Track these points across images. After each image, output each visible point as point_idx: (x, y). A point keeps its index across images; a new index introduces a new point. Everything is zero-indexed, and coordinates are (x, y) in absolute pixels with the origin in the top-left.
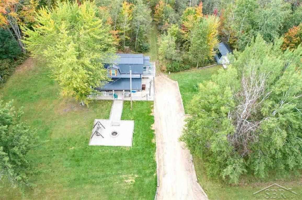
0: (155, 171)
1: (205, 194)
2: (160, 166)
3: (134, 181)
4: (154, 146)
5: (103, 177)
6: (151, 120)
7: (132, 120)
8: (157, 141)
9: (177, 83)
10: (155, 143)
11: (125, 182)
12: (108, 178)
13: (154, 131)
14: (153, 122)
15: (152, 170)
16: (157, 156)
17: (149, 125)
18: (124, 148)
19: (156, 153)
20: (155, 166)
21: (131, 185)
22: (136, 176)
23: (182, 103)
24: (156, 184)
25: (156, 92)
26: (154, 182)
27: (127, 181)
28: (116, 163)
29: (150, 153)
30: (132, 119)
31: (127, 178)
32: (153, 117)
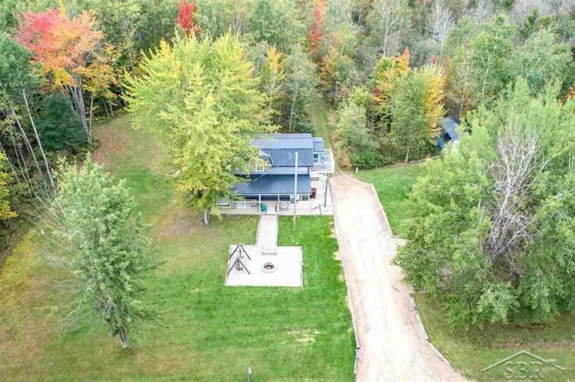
0: (350, 325)
1: (445, 359)
2: (358, 318)
3: (313, 340)
4: (343, 285)
5: (257, 333)
6: (333, 246)
7: (298, 246)
8: (348, 277)
9: (373, 186)
10: (345, 281)
11: (299, 343)
12: (266, 337)
13: (339, 262)
14: (336, 248)
15: (345, 324)
16: (350, 301)
17: (330, 253)
18: (289, 290)
19: (348, 297)
20: (348, 316)
21: (309, 346)
22: (317, 332)
23: (386, 219)
24: (354, 344)
25: (336, 202)
26: (350, 342)
27: (300, 341)
28: (278, 313)
29: (336, 298)
30: (297, 244)
31: (300, 336)
32: (336, 240)
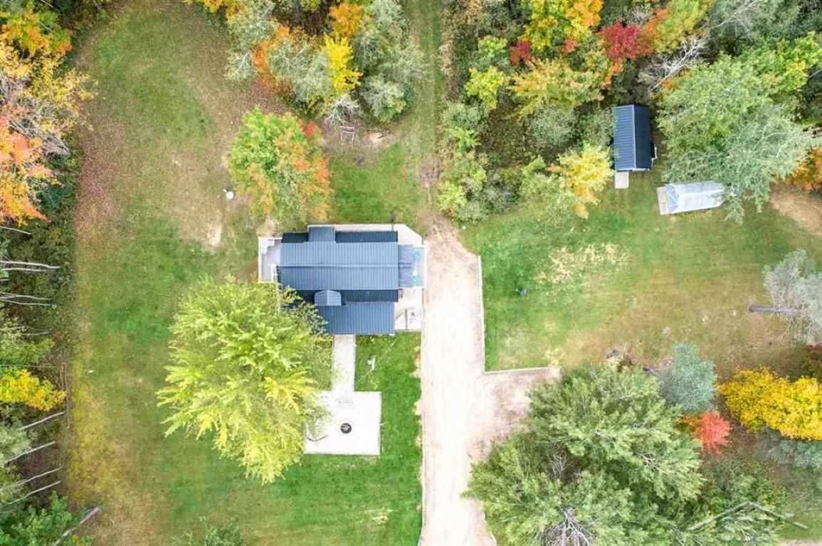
0: (420, 501)
1: (493, 537)
2: (427, 494)
3: (386, 518)
4: (418, 452)
5: (338, 513)
6: (414, 389)
7: (377, 390)
8: (426, 441)
9: (480, 262)
10: (422, 445)
11: (373, 521)
12: (346, 516)
13: (419, 417)
14: (417, 394)
15: (415, 501)
16: (423, 473)
17: (412, 405)
18: (366, 459)
19: (422, 468)
20: (419, 493)
21: (382, 525)
22: (390, 511)
23: (483, 337)
24: (419, 523)
25: (428, 301)
26: (418, 521)
27: (374, 519)
28: (356, 490)
29: (411, 469)
30: (376, 387)
31: (374, 515)
32: (419, 380)
